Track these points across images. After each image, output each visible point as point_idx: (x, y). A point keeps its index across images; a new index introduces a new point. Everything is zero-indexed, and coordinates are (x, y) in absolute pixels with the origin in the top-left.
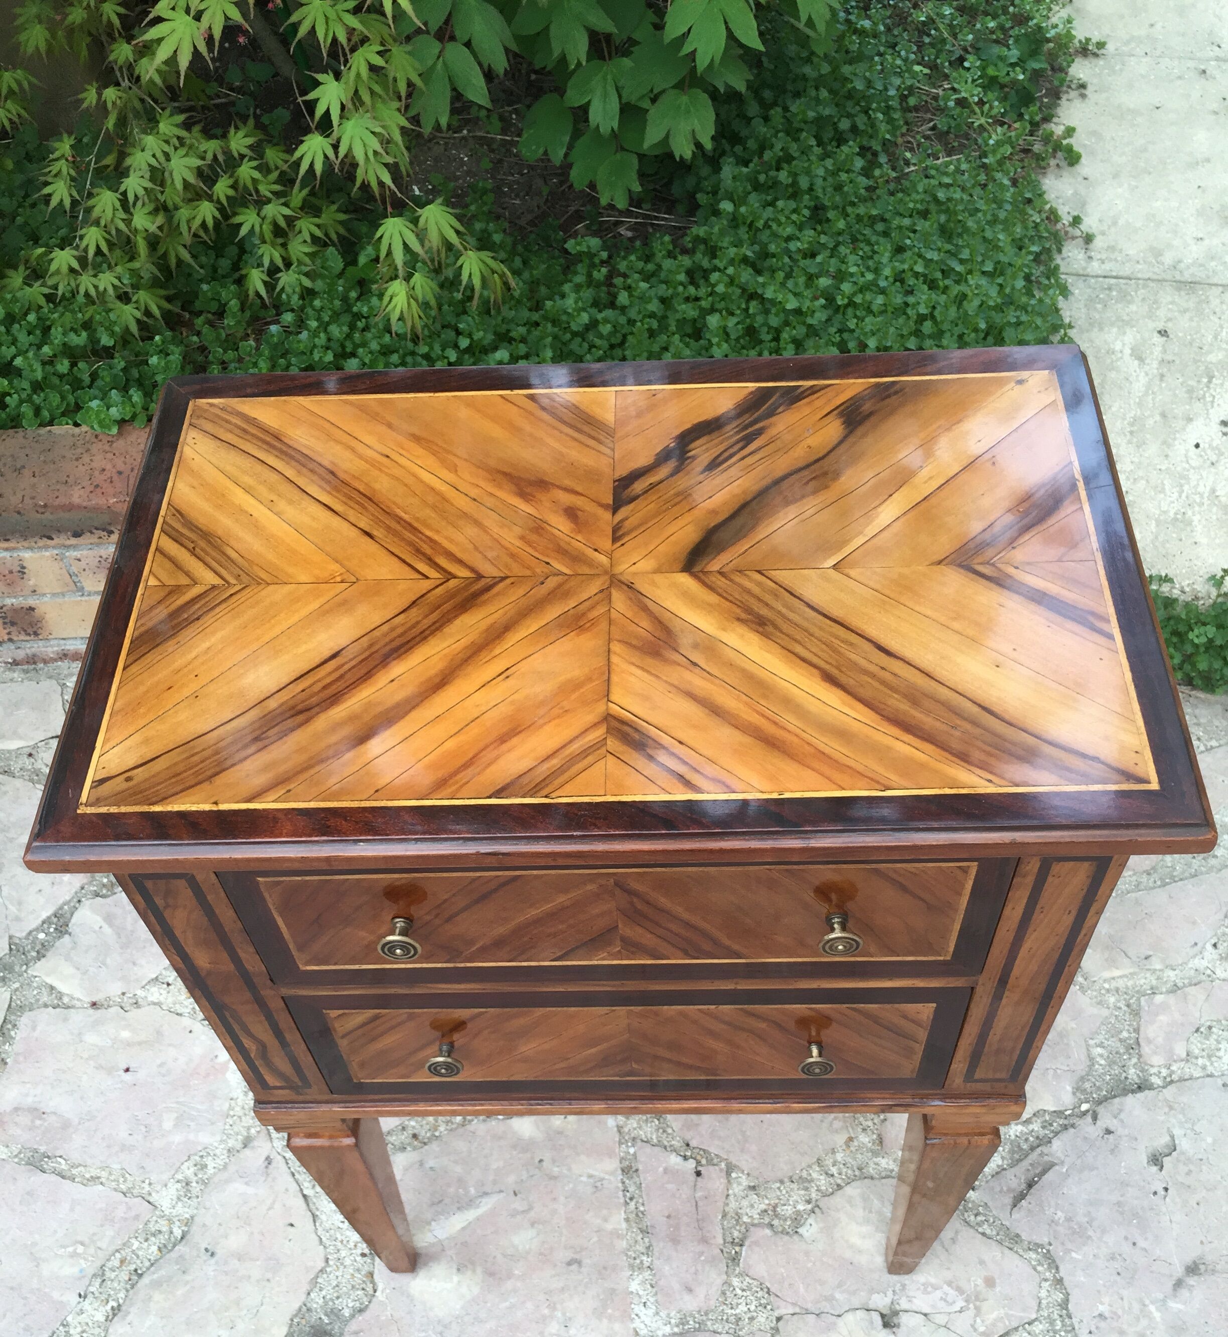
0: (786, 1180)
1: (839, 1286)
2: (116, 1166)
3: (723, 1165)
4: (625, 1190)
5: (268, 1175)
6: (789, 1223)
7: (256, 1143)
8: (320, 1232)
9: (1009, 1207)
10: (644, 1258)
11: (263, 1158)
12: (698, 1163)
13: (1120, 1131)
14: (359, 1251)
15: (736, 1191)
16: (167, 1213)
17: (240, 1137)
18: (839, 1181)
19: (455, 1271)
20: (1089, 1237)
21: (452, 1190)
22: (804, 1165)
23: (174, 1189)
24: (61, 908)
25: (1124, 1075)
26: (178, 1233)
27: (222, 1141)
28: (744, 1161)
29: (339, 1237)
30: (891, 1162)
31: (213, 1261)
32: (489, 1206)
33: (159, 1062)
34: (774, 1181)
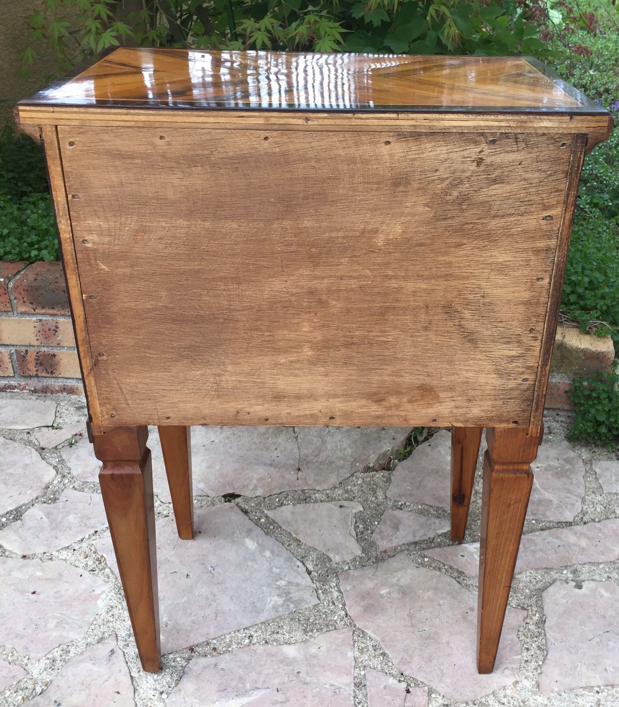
0: (470, 703)
2: (9, 646)
3: (426, 688)
4: (355, 697)
5: (109, 660)
7: (106, 641)
8: (137, 699)
11: (109, 650)
12: (409, 685)
15: (434, 705)
16: (35, 677)
17: (97, 638)
21: (234, 683)
22: (483, 694)
23: (44, 662)
24: (21, 507)
26: (38, 690)
27: (85, 638)
28: (441, 688)
30: (545, 700)
32: (258, 696)
33: (55, 590)
34: (462, 703)
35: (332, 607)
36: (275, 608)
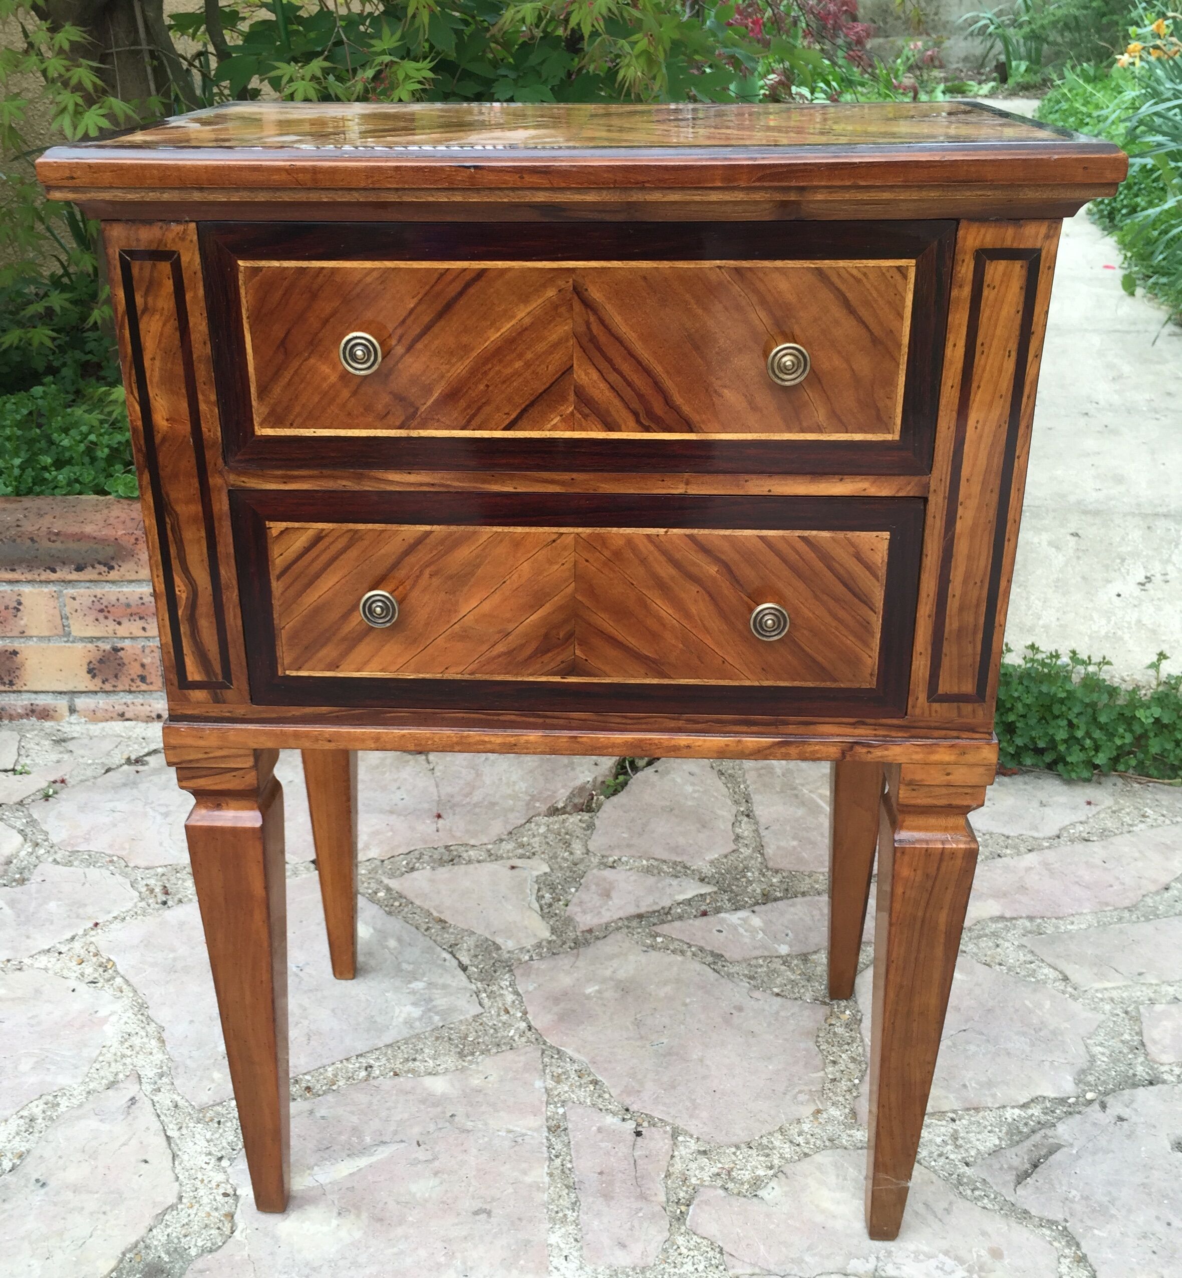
0: (743, 1145)
1: (809, 1248)
3: (668, 1128)
4: (550, 1147)
5: (129, 1114)
6: (746, 1186)
7: (121, 1085)
8: (178, 1169)
9: (1012, 1185)
10: (569, 1213)
11: (129, 1097)
12: (638, 1125)
13: (1134, 1119)
14: (222, 1191)
15: (683, 1153)
17: (104, 1081)
18: (807, 1151)
19: (335, 1214)
20: (1112, 1216)
21: (343, 1138)
22: (763, 1132)
23: (15, 1123)
25: (1131, 1072)
26: (7, 1165)
27: (84, 1083)
28: (693, 1127)
29: (200, 1176)
31: (43, 1191)
32: (385, 1155)
33: (30, 1015)
34: (729, 1146)
35: (504, 1018)
36: (409, 1023)
